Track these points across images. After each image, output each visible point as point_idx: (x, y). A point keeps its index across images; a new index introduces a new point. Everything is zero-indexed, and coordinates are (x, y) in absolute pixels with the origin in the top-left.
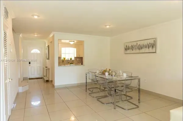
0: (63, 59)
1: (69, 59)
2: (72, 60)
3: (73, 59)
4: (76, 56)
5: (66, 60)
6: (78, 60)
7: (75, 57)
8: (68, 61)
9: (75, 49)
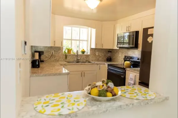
0: (66, 52)
1: (80, 53)
2: (85, 53)
3: (88, 52)
4: (93, 46)
5: (72, 53)
6: (97, 54)
7: (92, 49)
8: (77, 55)
9: (94, 31)
